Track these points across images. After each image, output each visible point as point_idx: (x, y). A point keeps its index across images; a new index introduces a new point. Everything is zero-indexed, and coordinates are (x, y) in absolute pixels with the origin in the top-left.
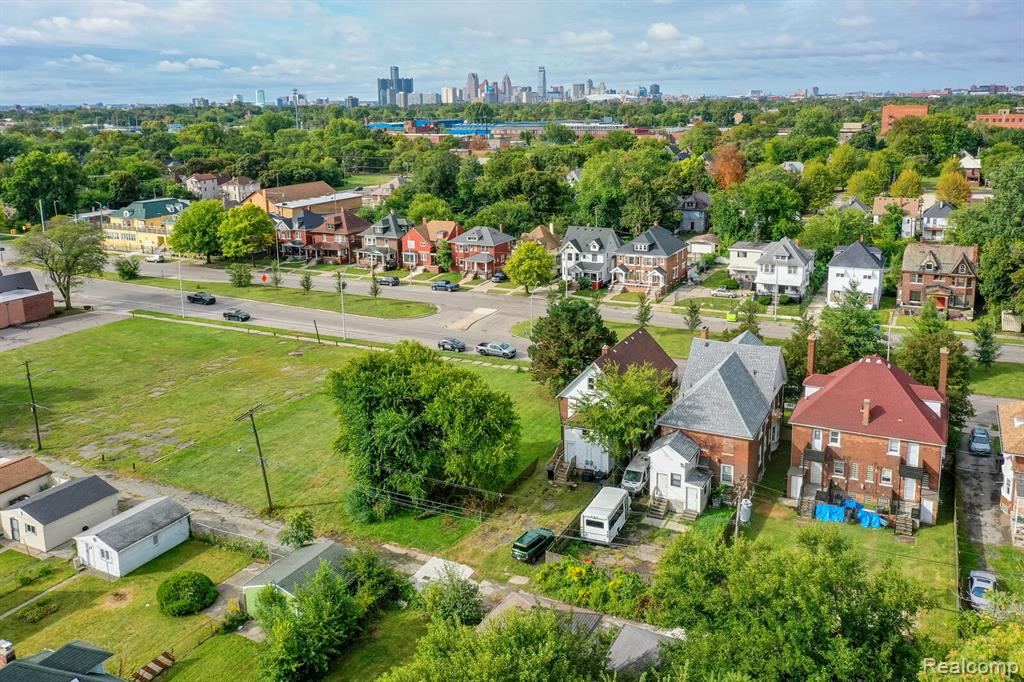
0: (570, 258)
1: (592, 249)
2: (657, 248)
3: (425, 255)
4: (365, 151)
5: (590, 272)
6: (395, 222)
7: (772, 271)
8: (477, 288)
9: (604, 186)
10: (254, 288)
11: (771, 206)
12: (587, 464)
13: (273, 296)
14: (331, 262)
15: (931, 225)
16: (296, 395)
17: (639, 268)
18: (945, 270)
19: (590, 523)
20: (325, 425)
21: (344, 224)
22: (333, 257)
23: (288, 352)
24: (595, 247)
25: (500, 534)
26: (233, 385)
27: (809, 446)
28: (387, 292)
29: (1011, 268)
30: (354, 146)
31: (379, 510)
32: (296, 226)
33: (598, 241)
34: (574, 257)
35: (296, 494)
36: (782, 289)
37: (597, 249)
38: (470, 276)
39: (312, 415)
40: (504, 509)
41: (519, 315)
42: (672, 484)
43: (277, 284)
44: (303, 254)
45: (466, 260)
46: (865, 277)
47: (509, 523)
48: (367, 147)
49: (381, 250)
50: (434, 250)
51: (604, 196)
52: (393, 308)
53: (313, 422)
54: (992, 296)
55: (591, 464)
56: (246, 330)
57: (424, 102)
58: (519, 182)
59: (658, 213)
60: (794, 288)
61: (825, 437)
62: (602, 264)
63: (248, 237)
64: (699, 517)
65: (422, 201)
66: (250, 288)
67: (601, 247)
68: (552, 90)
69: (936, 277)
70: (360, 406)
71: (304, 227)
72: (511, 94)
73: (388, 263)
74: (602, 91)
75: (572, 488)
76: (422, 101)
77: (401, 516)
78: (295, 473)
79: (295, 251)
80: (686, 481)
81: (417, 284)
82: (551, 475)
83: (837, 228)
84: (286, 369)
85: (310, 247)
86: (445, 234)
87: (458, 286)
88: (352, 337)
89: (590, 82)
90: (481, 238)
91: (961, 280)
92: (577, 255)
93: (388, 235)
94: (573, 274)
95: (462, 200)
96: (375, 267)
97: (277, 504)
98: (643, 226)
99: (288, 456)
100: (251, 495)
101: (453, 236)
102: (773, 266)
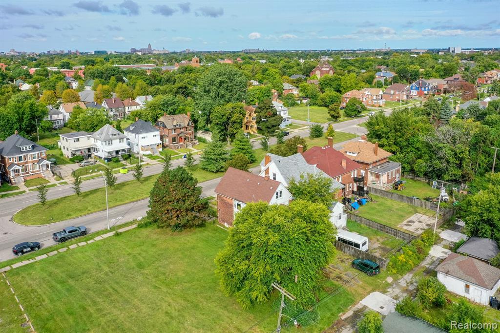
7: (112, 143)
18: (183, 126)
36: (117, 152)
42: (339, 219)
46: (154, 136)
60: (123, 150)
69: (180, 129)
102: (112, 141)
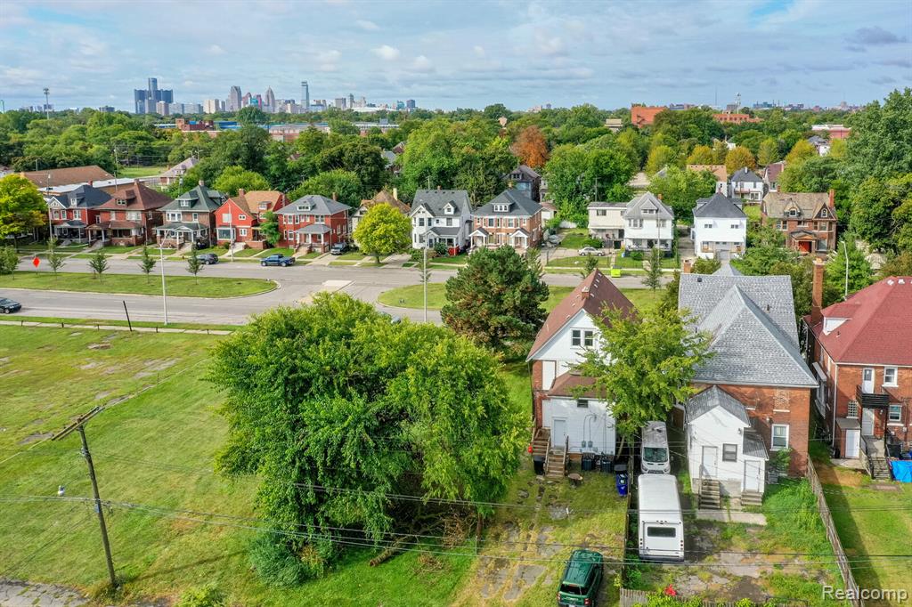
0: (422, 224)
1: (446, 212)
2: (518, 208)
3: (245, 230)
4: (139, 142)
5: (446, 237)
6: (205, 194)
7: (641, 225)
8: (316, 261)
9: (434, 156)
10: (22, 276)
11: (606, 171)
12: (584, 446)
13: (50, 282)
14: (122, 244)
15: (738, 189)
16: (114, 398)
17: (499, 230)
18: (807, 216)
19: (654, 532)
20: (173, 436)
21: (139, 198)
22: (125, 238)
23: (88, 344)
24: (449, 210)
25: (515, 568)
26: (9, 394)
27: (859, 389)
28: (207, 271)
29: (892, 204)
30: (126, 137)
31: (313, 559)
32: (74, 204)
33: (452, 203)
34: (426, 222)
35: (152, 551)
36: (651, 243)
37: (452, 213)
38: (303, 251)
39: (148, 423)
40: (499, 527)
41: (381, 285)
42: (724, 459)
43: (55, 267)
44: (84, 236)
45: (298, 232)
46: (732, 226)
47: (519, 547)
48: (141, 138)
49: (188, 225)
50: (256, 223)
51: (435, 166)
52: (220, 286)
53: (151, 434)
54: (870, 234)
55: (590, 446)
56: (19, 323)
57: (186, 112)
58: (341, 154)
59: (493, 181)
60: (663, 242)
61: (879, 376)
62: (459, 229)
63: (10, 214)
64: (765, 498)
65: (233, 174)
66: (16, 276)
67: (456, 210)
68: (315, 103)
69: (800, 223)
70: (278, 393)
71: (85, 204)
72: (274, 106)
73: (198, 241)
74: (363, 105)
75: (576, 482)
76: (183, 111)
77: (347, 563)
78: (144, 513)
79: (73, 233)
80: (745, 451)
81: (239, 261)
82: (539, 467)
83: (683, 186)
84: (89, 366)
85: (95, 227)
86: (269, 205)
87: (293, 260)
88: (175, 321)
89: (352, 96)
90: (314, 207)
91: (823, 224)
92: (430, 219)
93: (197, 209)
94: (427, 241)
95: (274, 176)
96: (181, 246)
97: (124, 573)
98: (477, 195)
99: (124, 489)
100: (71, 564)
101: (278, 206)
102: (641, 220)
